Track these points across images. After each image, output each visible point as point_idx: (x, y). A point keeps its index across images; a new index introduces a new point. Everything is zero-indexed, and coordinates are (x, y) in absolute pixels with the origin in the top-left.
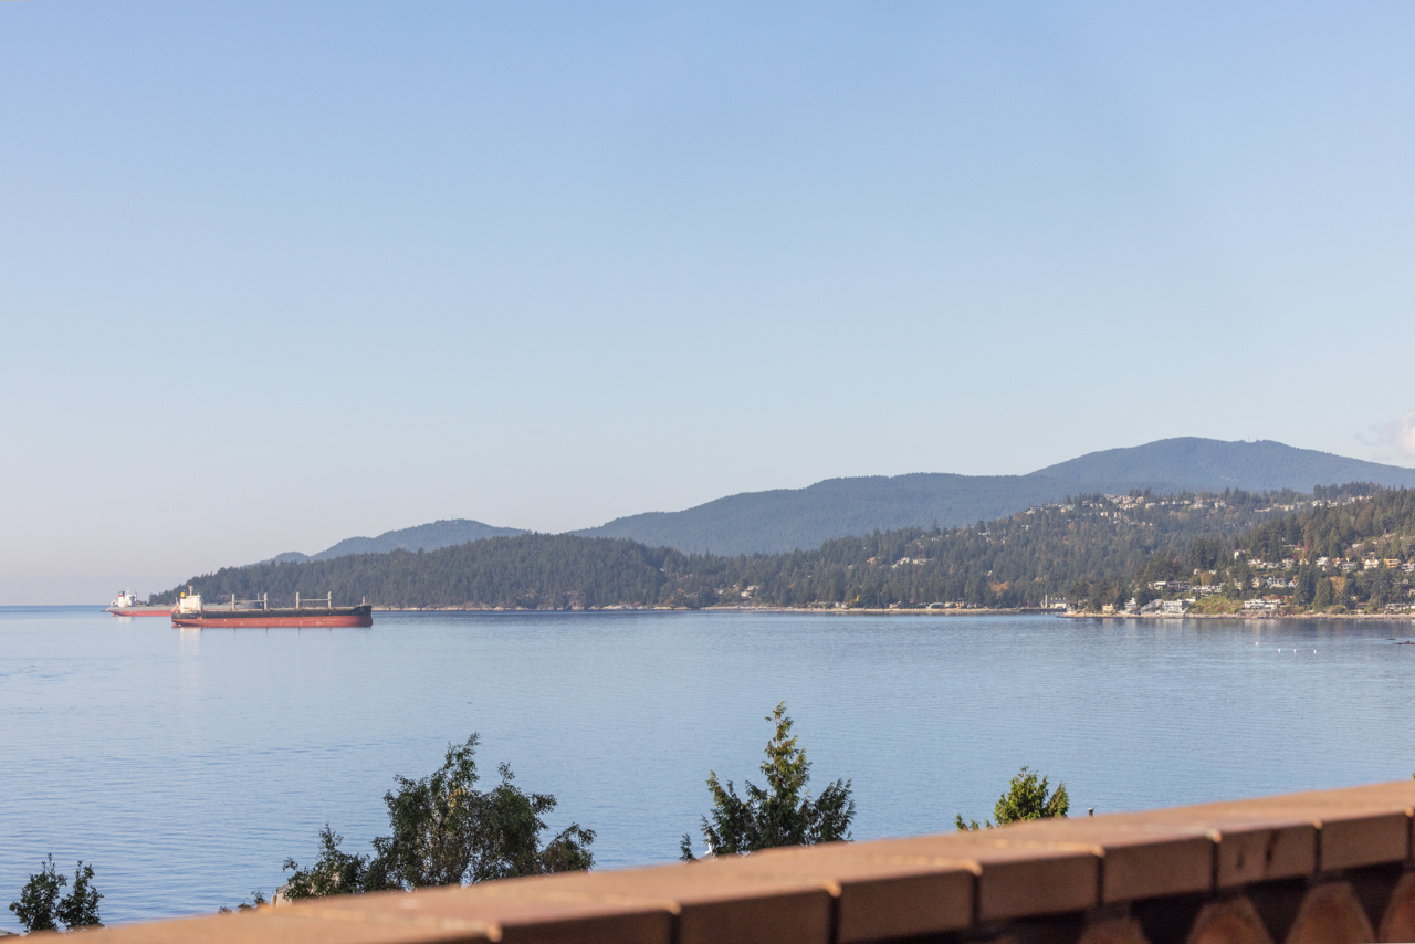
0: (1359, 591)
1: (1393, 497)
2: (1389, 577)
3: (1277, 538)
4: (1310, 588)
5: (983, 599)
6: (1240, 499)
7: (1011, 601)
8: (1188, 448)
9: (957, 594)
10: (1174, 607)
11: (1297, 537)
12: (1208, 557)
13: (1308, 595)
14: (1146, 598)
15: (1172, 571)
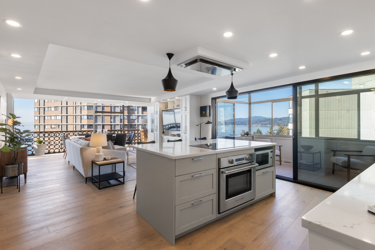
0: (265, 124)
1: (267, 119)
2: (267, 124)
3: (260, 121)
4: (262, 124)
5: (244, 125)
6: (258, 119)
7: (245, 125)
8: (256, 116)
9: (242, 124)
10: (254, 125)
11: (261, 121)
12: (256, 122)
13: (262, 125)
14: (253, 125)
15: (254, 123)
